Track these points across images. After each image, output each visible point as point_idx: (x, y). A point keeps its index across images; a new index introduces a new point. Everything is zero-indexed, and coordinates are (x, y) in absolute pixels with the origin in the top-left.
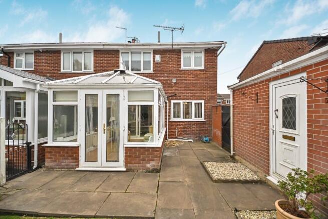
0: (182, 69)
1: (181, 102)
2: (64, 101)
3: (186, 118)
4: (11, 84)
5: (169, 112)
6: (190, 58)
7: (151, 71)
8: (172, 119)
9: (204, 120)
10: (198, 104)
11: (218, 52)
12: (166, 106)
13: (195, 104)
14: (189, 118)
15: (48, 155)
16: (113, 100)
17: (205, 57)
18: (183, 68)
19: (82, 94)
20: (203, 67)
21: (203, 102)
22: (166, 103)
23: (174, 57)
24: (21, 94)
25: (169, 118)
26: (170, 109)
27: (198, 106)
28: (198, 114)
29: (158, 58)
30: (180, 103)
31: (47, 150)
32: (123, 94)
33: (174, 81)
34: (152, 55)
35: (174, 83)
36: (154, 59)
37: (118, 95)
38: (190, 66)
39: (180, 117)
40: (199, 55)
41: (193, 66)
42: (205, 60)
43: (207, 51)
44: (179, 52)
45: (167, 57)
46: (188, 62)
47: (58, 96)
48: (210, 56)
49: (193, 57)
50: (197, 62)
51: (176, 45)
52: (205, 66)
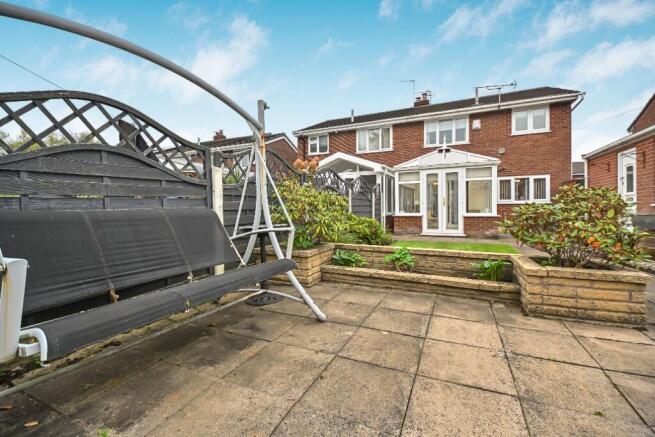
0: (513, 134)
1: (512, 179)
2: (410, 181)
3: (519, 199)
4: (371, 170)
6: (526, 119)
7: (467, 141)
8: (500, 201)
9: (549, 202)
10: (540, 180)
11: (573, 105)
13: (535, 180)
14: (524, 200)
15: (396, 223)
17: (551, 114)
18: (514, 132)
20: (547, 129)
21: (548, 177)
23: (500, 121)
24: (373, 178)
27: (540, 183)
28: (540, 194)
29: (477, 124)
30: (509, 181)
31: (395, 219)
33: (501, 151)
34: (467, 121)
35: (501, 154)
36: (471, 126)
38: (526, 128)
39: (509, 198)
40: (539, 112)
41: (530, 130)
42: (551, 118)
43: (553, 106)
44: (509, 112)
45: (490, 121)
46: (523, 124)
47: (403, 177)
48: (558, 112)
49: (530, 117)
50: (538, 123)
51: (504, 105)
52: (551, 128)
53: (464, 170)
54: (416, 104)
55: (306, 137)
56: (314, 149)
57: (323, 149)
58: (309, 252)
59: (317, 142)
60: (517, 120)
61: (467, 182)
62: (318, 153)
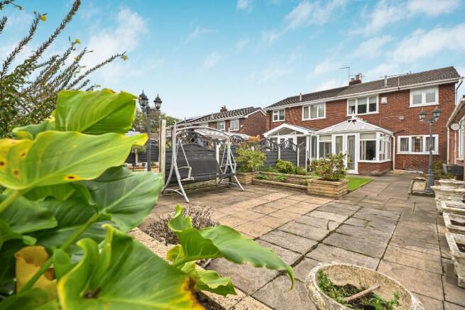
0: (410, 107)
1: (410, 137)
2: (325, 140)
3: (415, 151)
4: (303, 133)
5: (396, 146)
6: (421, 96)
7: (377, 112)
8: (399, 152)
9: (437, 154)
10: (431, 138)
11: (456, 85)
12: (392, 142)
13: (427, 138)
14: (419, 151)
16: (351, 139)
17: (439, 92)
18: (412, 105)
19: (334, 137)
20: (437, 102)
21: (437, 136)
22: (392, 138)
23: (401, 98)
24: (304, 138)
25: (396, 152)
26: (396, 144)
27: (431, 140)
29: (384, 100)
30: (408, 138)
32: (357, 136)
33: (402, 118)
34: (377, 98)
35: (402, 120)
36: (380, 101)
37: (354, 136)
38: (421, 102)
39: (408, 150)
40: (430, 91)
41: (424, 103)
42: (439, 95)
43: (441, 87)
44: (408, 91)
45: (394, 98)
46: (418, 99)
47: (322, 138)
48: (445, 90)
49: (424, 95)
50: (430, 98)
51: (403, 88)
52: (439, 102)
53: (359, 134)
54: (351, 83)
55: (272, 111)
56: (276, 118)
57: (281, 118)
58: (246, 174)
59: (278, 114)
60: (414, 96)
61: (361, 142)
62: (278, 120)
